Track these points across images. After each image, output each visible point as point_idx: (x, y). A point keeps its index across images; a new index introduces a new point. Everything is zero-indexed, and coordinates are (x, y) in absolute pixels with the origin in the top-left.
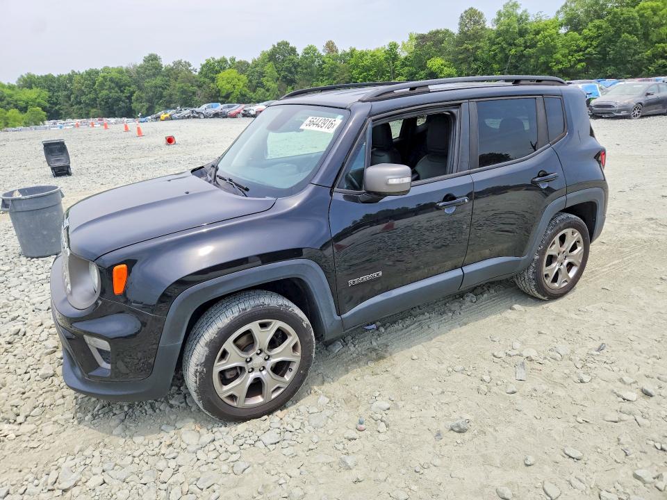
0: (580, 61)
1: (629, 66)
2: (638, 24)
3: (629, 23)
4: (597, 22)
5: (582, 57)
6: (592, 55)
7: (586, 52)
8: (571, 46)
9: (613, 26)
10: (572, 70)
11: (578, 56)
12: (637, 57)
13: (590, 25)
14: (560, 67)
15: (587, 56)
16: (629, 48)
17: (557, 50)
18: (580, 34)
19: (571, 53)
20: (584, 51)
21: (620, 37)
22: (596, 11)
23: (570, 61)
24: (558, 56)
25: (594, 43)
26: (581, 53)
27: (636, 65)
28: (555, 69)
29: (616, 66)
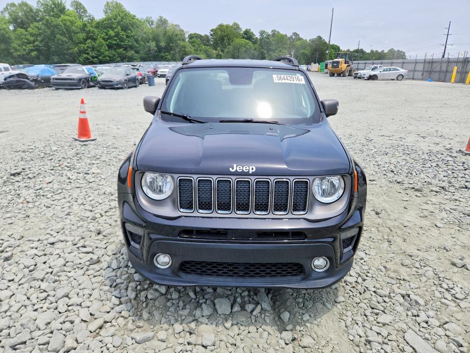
0: (32, 51)
1: (67, 56)
2: (65, 30)
3: (58, 28)
4: (36, 24)
5: (33, 48)
6: (40, 47)
7: (35, 44)
8: (22, 39)
9: (49, 29)
10: (28, 56)
11: (30, 47)
12: (70, 51)
13: (32, 25)
14: (19, 53)
15: (36, 47)
16: (63, 45)
17: (12, 41)
18: (26, 31)
19: (23, 44)
20: (33, 43)
21: (56, 37)
22: (32, 16)
23: (25, 50)
24: (15, 45)
25: (38, 38)
26: (31, 45)
27: (71, 57)
28: (15, 54)
29: (59, 55)
